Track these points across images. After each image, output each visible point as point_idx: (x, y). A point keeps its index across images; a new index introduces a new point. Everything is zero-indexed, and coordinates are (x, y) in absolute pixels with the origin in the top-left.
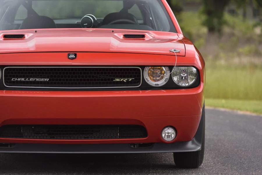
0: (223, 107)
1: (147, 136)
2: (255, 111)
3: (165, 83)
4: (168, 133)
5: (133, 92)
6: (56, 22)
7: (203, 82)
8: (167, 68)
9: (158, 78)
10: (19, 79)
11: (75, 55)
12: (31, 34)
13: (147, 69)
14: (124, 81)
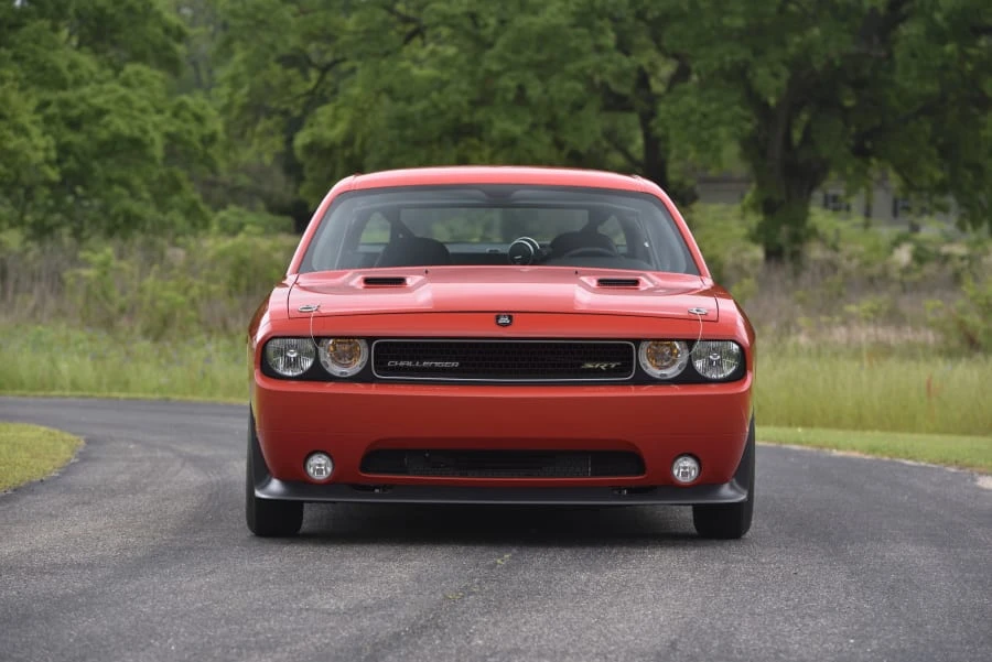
0: (798, 442)
1: (644, 473)
2: (873, 450)
3: (679, 372)
4: (685, 468)
5: (620, 388)
6: (452, 249)
7: (751, 370)
8: (683, 344)
9: (665, 364)
10: (402, 364)
11: (510, 318)
12: (419, 278)
13: (644, 346)
14: (603, 367)
